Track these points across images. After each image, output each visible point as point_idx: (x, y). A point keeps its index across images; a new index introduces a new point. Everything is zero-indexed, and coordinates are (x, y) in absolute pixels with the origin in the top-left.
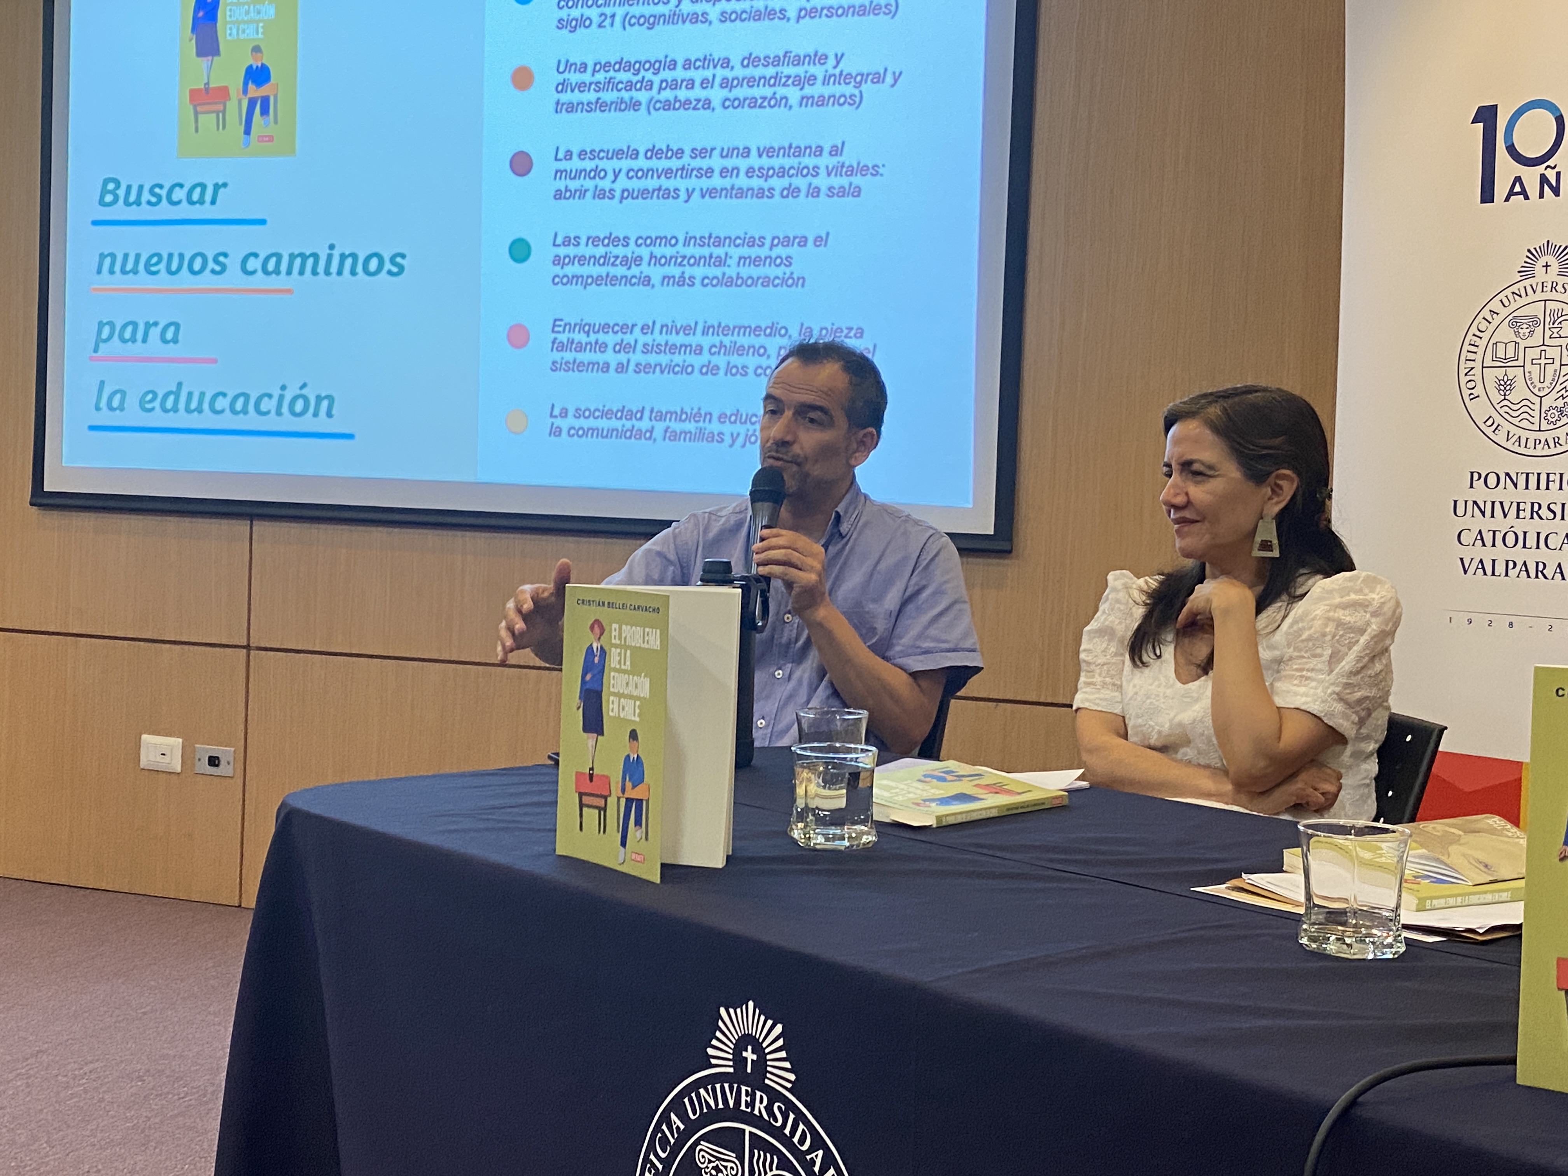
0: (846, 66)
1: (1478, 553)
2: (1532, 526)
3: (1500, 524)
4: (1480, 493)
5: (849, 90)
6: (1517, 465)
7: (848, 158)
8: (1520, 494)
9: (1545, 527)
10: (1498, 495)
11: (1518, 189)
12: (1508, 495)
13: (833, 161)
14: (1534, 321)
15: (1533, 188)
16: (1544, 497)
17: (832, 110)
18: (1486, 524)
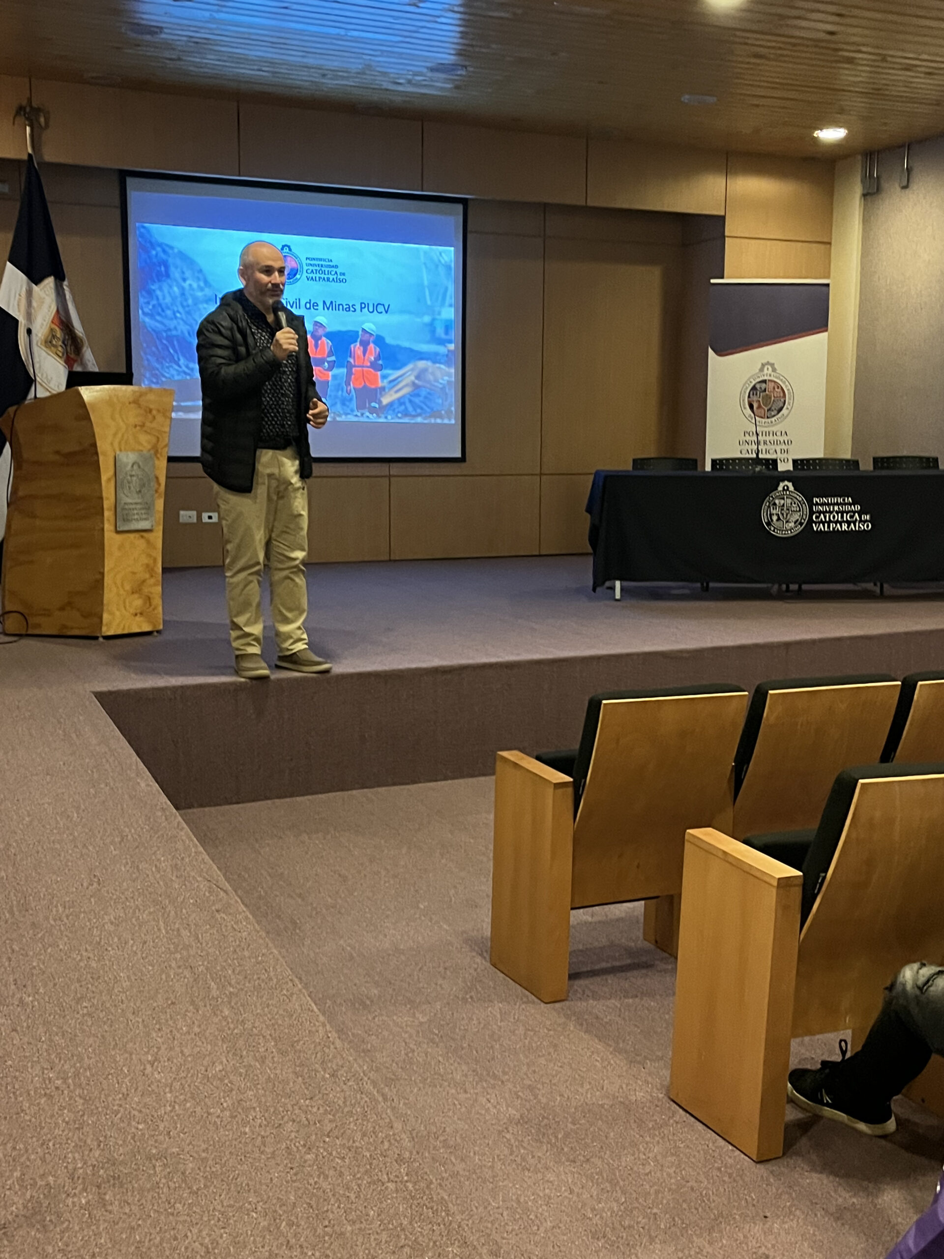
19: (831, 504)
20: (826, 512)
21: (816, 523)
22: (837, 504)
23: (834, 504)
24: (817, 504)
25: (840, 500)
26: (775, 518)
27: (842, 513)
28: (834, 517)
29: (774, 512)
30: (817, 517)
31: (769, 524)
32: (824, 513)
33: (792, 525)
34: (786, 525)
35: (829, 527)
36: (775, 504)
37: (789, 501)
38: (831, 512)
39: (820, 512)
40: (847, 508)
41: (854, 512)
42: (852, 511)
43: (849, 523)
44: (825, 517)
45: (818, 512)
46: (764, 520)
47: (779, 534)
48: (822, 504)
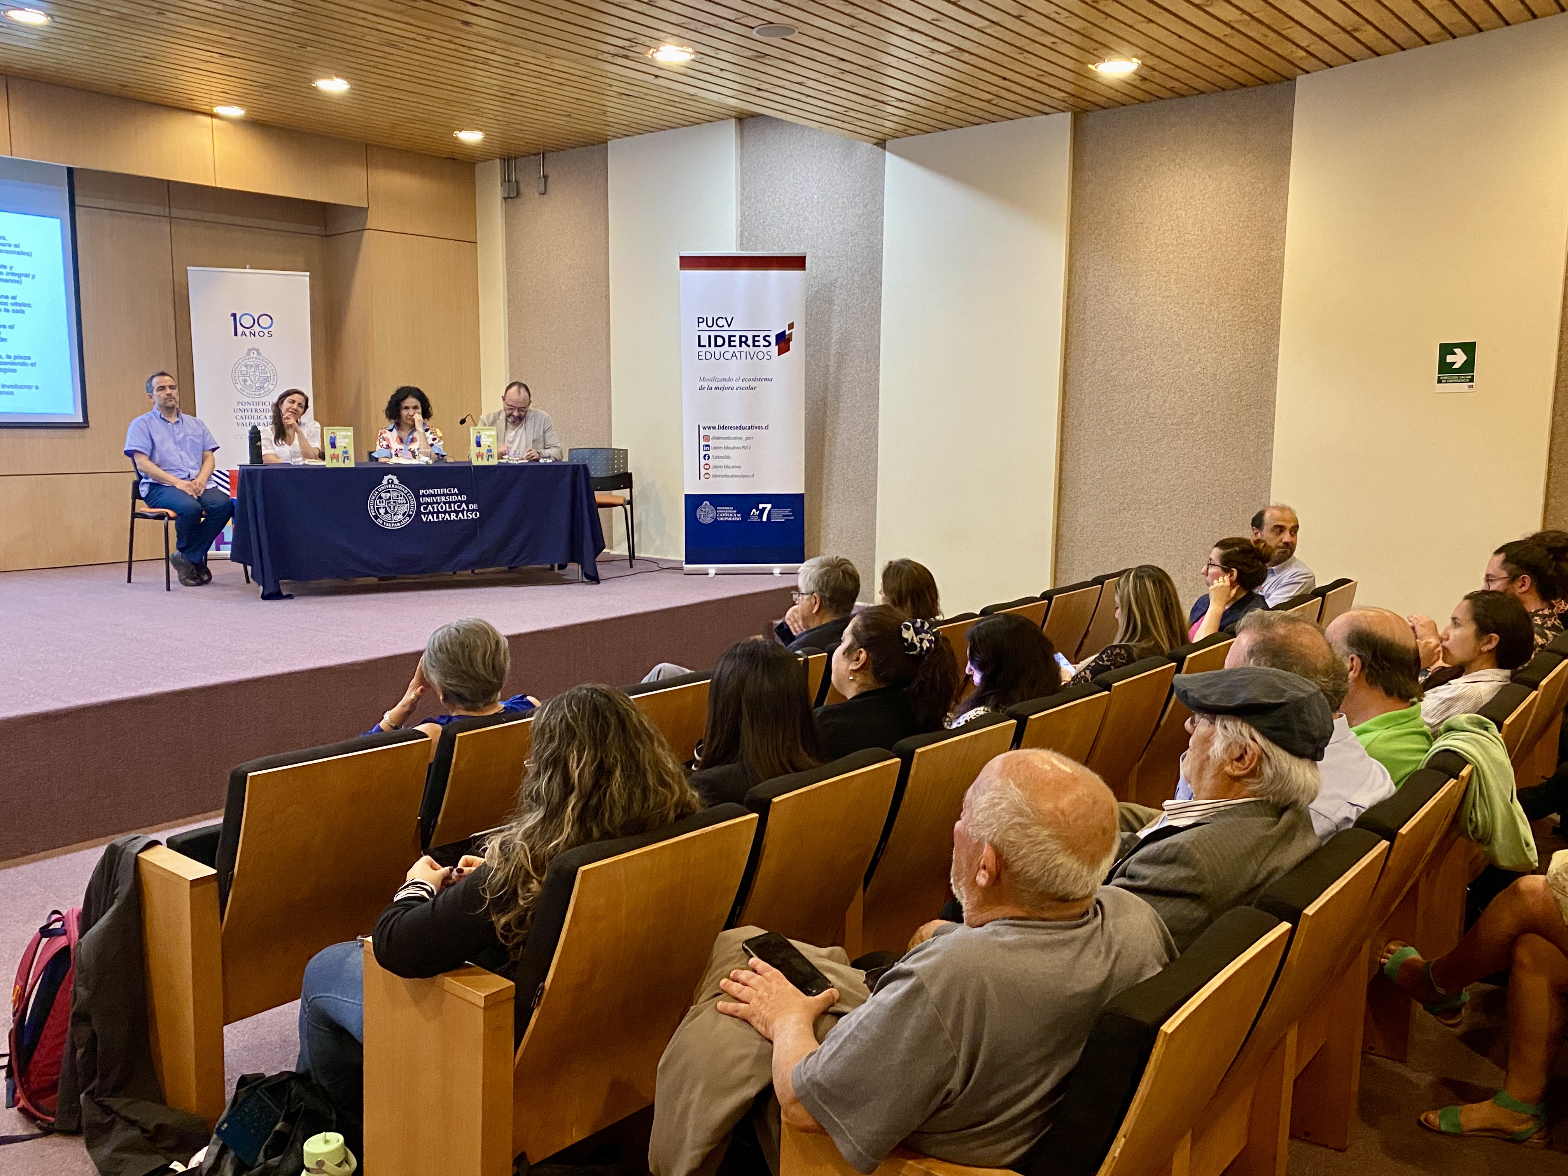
0: (14, 270)
1: (241, 421)
2: (256, 414)
3: (247, 414)
4: (240, 406)
5: (16, 278)
6: (250, 400)
7: (18, 301)
8: (252, 407)
9: (259, 414)
10: (246, 407)
11: (243, 334)
12: (248, 407)
13: (13, 301)
14: (251, 366)
15: (248, 334)
16: (258, 407)
17: (10, 284)
18: (243, 414)
19: (438, 495)
20: (434, 503)
21: (424, 514)
22: (444, 495)
23: (441, 495)
24: (423, 496)
25: (447, 491)
26: (382, 511)
27: (450, 503)
28: (442, 508)
29: (381, 505)
30: (425, 509)
31: (376, 517)
32: (431, 504)
33: (400, 517)
34: (395, 518)
35: (438, 517)
36: (380, 498)
37: (395, 494)
38: (439, 503)
39: (428, 504)
40: (454, 498)
41: (462, 502)
42: (459, 501)
43: (457, 512)
44: (433, 508)
45: (424, 503)
46: (372, 514)
47: (388, 526)
48: (428, 496)
